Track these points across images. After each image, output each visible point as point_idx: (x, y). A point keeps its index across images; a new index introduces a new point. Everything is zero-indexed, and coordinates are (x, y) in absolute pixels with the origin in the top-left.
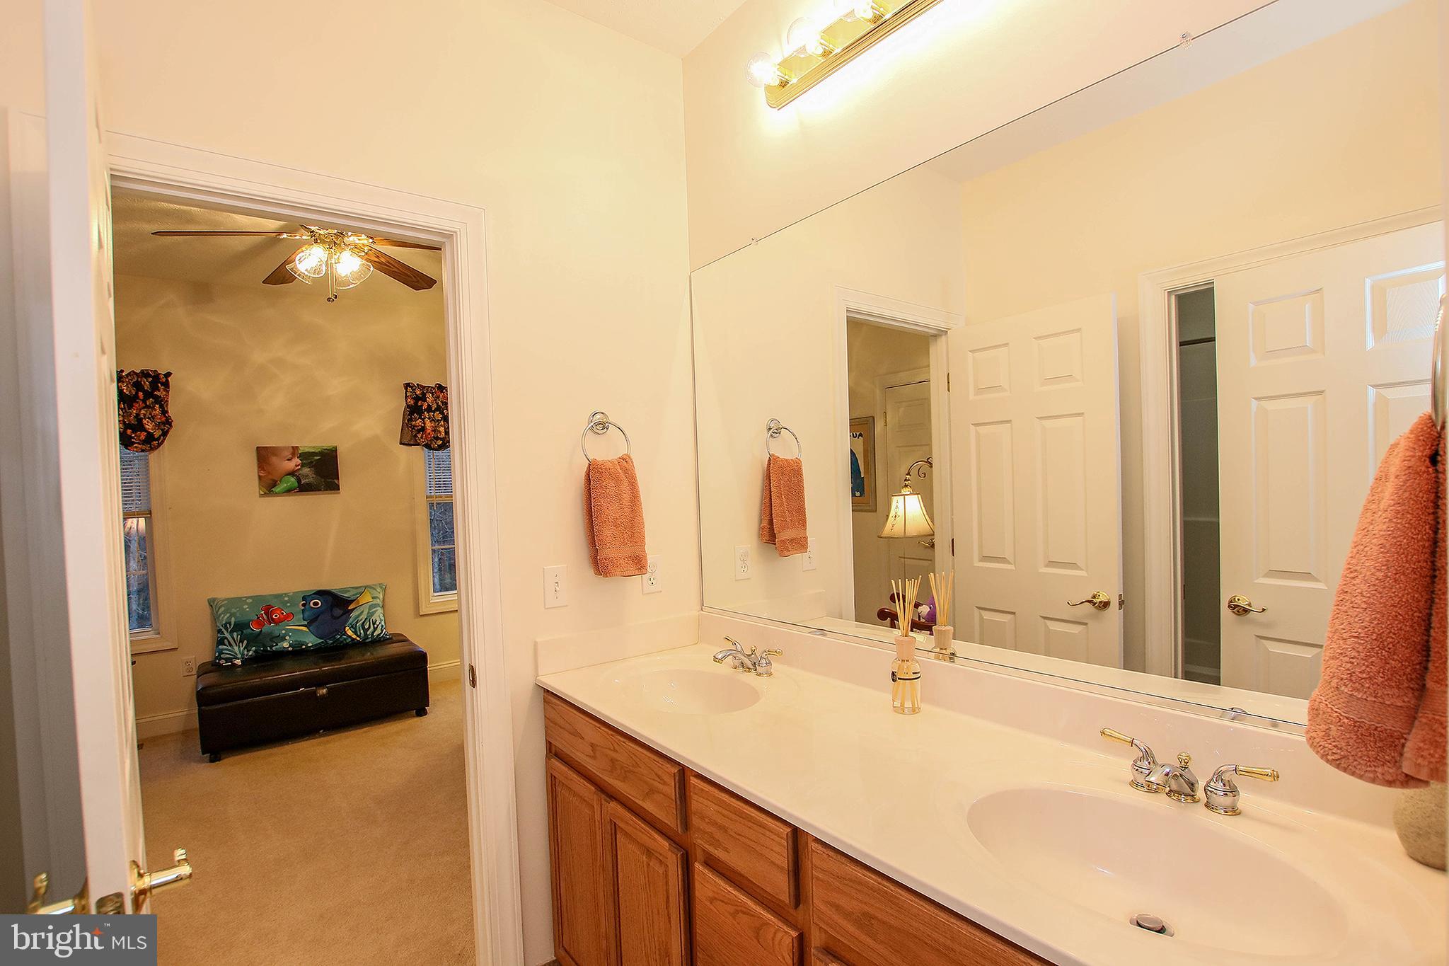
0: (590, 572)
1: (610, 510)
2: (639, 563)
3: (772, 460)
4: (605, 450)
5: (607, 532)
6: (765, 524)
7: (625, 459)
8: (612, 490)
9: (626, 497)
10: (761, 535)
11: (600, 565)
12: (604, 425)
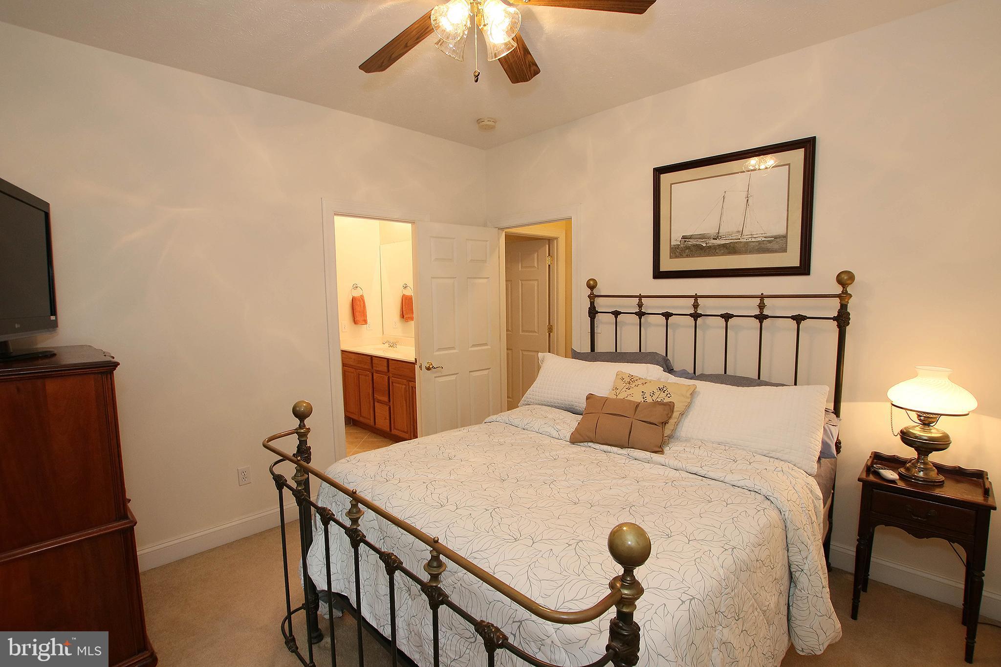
0: (353, 324)
1: (358, 308)
2: (365, 322)
3: (404, 295)
4: (357, 294)
5: (357, 314)
6: (402, 313)
7: (362, 296)
8: (358, 303)
9: (362, 305)
10: (401, 316)
11: (355, 322)
12: (357, 287)
